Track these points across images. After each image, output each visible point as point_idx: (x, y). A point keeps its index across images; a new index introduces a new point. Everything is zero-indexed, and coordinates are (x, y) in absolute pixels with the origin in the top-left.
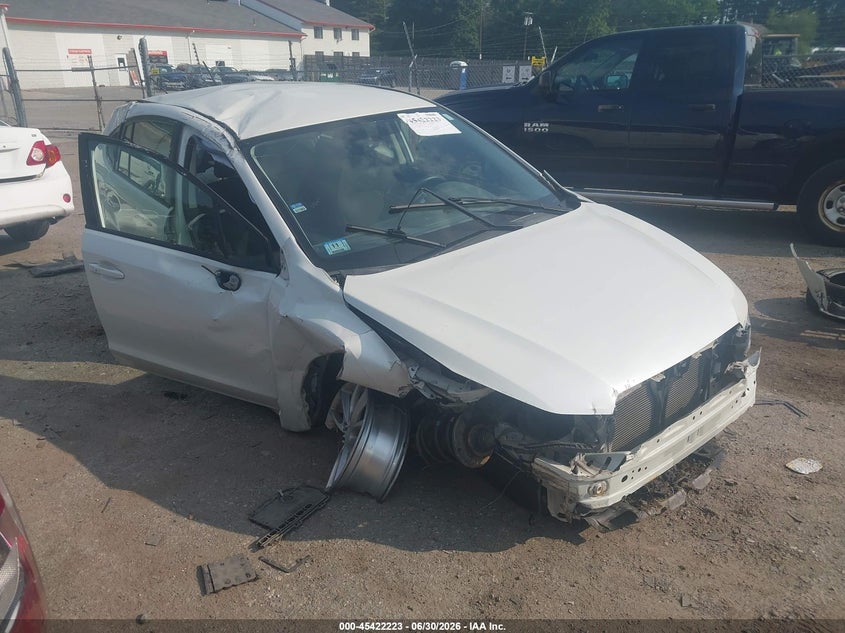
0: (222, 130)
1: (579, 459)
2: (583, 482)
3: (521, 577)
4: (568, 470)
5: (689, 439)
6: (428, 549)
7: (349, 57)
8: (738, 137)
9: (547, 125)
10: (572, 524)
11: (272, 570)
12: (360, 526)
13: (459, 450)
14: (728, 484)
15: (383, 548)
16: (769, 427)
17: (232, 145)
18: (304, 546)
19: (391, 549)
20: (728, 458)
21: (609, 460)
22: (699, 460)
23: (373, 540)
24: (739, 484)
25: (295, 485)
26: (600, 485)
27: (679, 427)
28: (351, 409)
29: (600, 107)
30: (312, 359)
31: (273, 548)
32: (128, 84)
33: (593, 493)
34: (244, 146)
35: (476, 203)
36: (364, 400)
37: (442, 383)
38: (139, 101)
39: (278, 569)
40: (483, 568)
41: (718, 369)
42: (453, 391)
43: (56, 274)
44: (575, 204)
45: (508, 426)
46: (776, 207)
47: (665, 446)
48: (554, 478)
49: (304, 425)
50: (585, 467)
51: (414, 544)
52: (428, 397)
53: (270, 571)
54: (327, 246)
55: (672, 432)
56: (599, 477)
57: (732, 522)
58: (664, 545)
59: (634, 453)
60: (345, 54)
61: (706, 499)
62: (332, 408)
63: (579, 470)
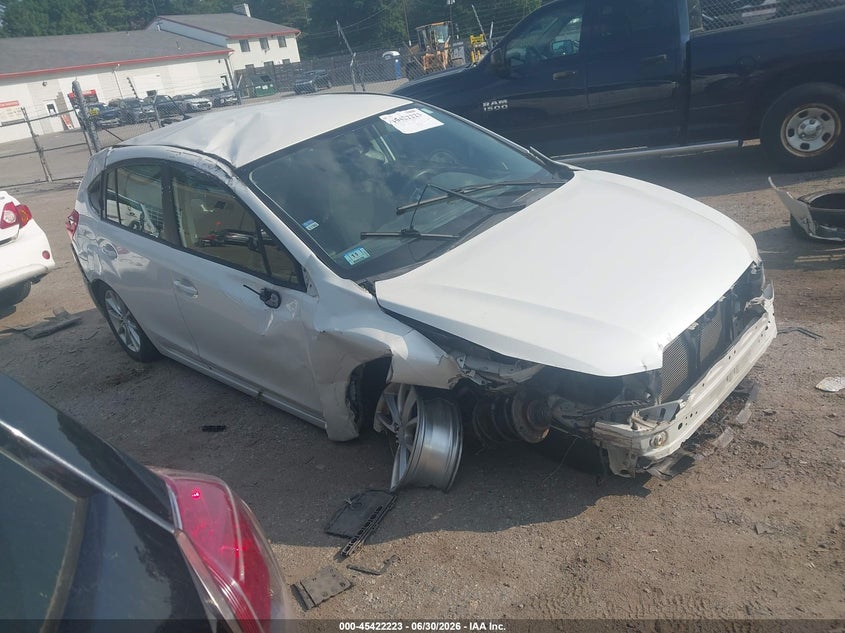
0: (214, 162)
1: (635, 415)
2: (645, 436)
3: (601, 536)
4: (628, 428)
5: (728, 379)
6: (506, 527)
7: (280, 66)
8: (693, 82)
9: (506, 101)
10: (635, 478)
11: (363, 575)
12: (435, 518)
13: (521, 428)
14: (767, 414)
15: (463, 535)
16: (790, 355)
17: (230, 174)
18: (387, 547)
19: (470, 534)
20: (761, 391)
21: (663, 412)
22: (739, 396)
23: (451, 529)
24: (778, 412)
25: (359, 491)
26: (660, 436)
27: (718, 370)
28: (400, 410)
29: (555, 75)
30: (353, 367)
31: (358, 555)
32: (62, 129)
33: (654, 445)
34: (241, 173)
35: (477, 191)
36: (412, 398)
37: (492, 368)
38: (114, 147)
39: (368, 573)
40: (562, 535)
41: (738, 309)
42: (505, 373)
43: (53, 332)
44: (568, 175)
45: (558, 398)
46: (740, 143)
47: (710, 388)
48: (615, 438)
49: (353, 433)
50: (643, 422)
51: (491, 524)
52: (480, 384)
53: (362, 577)
54: (347, 257)
55: (713, 374)
56: (659, 428)
57: (782, 449)
58: (725, 481)
59: (685, 400)
60: (276, 63)
61: (751, 432)
62: (377, 412)
63: (639, 426)
